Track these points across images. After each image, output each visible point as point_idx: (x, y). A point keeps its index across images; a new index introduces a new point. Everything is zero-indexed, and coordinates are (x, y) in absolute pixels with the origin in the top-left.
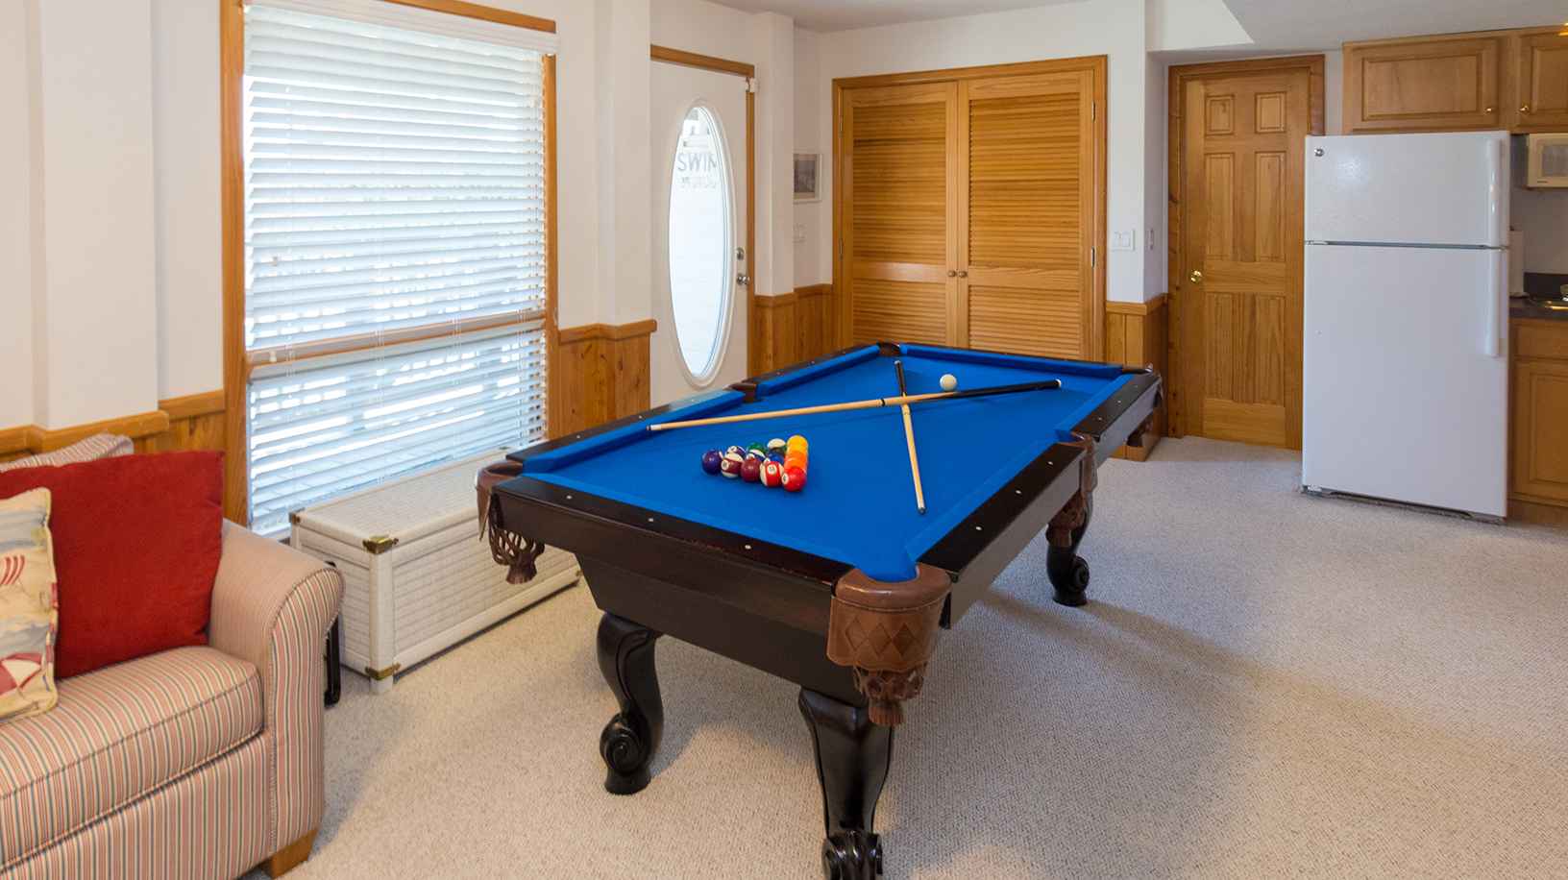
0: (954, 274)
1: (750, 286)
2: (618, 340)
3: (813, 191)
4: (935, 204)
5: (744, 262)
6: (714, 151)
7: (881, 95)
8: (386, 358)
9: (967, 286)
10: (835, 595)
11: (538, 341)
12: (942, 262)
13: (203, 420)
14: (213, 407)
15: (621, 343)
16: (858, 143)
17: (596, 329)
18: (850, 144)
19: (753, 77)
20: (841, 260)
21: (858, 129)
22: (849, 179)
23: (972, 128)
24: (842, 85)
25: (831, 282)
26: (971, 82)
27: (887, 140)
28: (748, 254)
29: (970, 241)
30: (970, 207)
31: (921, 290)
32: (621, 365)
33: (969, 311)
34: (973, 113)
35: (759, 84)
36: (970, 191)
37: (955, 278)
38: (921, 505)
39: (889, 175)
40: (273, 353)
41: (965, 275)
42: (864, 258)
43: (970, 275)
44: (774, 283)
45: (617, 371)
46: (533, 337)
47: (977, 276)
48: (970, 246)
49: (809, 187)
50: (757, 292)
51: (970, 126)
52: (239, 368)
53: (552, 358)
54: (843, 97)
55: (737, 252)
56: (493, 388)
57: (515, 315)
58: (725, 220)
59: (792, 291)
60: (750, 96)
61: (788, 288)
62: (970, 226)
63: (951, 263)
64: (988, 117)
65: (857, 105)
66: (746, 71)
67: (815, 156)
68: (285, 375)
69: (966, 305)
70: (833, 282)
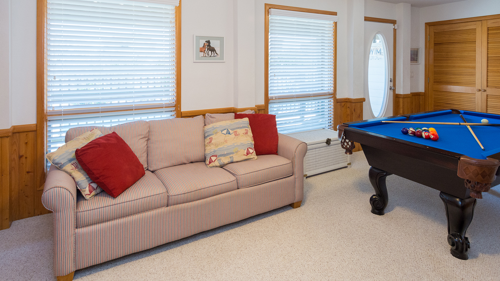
0: (480, 90)
1: (394, 90)
2: (354, 103)
3: (417, 61)
4: (471, 65)
5: (392, 83)
6: (382, 48)
7: (446, 27)
8: (296, 101)
9: (486, 95)
10: (460, 160)
11: (331, 101)
12: (474, 86)
13: (261, 110)
14: (263, 108)
15: (354, 104)
16: (435, 44)
17: (347, 99)
18: (432, 45)
19: (396, 24)
20: (428, 84)
21: (436, 39)
22: (432, 57)
23: (489, 38)
24: (429, 25)
25: (424, 92)
26: (488, 21)
27: (449, 43)
28: (393, 80)
29: (487, 79)
30: (488, 66)
31: (464, 96)
32: (354, 110)
33: (487, 104)
34: (489, 32)
35: (398, 26)
36: (488, 60)
37: (480, 92)
38: (482, 148)
39: (450, 55)
40: (274, 97)
41: (485, 91)
42: (438, 84)
43: (487, 91)
44: (403, 89)
45: (353, 112)
46: (329, 100)
47: (490, 91)
48: (487, 81)
49: (416, 59)
50: (397, 93)
51: (488, 37)
52: (267, 100)
53: (335, 106)
54: (429, 29)
55: (390, 79)
56: (303, 117)
57: (325, 93)
58: (386, 69)
59: (410, 93)
60: (395, 30)
61: (408, 92)
62: (487, 73)
63: (478, 86)
64: (494, 34)
65: (435, 31)
66: (394, 22)
67: (418, 49)
68: (275, 103)
69: (485, 102)
70: (425, 91)
